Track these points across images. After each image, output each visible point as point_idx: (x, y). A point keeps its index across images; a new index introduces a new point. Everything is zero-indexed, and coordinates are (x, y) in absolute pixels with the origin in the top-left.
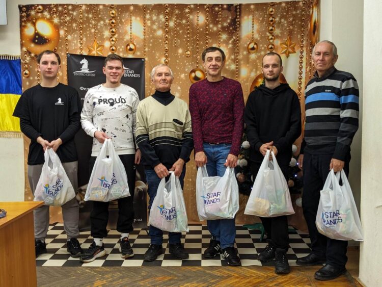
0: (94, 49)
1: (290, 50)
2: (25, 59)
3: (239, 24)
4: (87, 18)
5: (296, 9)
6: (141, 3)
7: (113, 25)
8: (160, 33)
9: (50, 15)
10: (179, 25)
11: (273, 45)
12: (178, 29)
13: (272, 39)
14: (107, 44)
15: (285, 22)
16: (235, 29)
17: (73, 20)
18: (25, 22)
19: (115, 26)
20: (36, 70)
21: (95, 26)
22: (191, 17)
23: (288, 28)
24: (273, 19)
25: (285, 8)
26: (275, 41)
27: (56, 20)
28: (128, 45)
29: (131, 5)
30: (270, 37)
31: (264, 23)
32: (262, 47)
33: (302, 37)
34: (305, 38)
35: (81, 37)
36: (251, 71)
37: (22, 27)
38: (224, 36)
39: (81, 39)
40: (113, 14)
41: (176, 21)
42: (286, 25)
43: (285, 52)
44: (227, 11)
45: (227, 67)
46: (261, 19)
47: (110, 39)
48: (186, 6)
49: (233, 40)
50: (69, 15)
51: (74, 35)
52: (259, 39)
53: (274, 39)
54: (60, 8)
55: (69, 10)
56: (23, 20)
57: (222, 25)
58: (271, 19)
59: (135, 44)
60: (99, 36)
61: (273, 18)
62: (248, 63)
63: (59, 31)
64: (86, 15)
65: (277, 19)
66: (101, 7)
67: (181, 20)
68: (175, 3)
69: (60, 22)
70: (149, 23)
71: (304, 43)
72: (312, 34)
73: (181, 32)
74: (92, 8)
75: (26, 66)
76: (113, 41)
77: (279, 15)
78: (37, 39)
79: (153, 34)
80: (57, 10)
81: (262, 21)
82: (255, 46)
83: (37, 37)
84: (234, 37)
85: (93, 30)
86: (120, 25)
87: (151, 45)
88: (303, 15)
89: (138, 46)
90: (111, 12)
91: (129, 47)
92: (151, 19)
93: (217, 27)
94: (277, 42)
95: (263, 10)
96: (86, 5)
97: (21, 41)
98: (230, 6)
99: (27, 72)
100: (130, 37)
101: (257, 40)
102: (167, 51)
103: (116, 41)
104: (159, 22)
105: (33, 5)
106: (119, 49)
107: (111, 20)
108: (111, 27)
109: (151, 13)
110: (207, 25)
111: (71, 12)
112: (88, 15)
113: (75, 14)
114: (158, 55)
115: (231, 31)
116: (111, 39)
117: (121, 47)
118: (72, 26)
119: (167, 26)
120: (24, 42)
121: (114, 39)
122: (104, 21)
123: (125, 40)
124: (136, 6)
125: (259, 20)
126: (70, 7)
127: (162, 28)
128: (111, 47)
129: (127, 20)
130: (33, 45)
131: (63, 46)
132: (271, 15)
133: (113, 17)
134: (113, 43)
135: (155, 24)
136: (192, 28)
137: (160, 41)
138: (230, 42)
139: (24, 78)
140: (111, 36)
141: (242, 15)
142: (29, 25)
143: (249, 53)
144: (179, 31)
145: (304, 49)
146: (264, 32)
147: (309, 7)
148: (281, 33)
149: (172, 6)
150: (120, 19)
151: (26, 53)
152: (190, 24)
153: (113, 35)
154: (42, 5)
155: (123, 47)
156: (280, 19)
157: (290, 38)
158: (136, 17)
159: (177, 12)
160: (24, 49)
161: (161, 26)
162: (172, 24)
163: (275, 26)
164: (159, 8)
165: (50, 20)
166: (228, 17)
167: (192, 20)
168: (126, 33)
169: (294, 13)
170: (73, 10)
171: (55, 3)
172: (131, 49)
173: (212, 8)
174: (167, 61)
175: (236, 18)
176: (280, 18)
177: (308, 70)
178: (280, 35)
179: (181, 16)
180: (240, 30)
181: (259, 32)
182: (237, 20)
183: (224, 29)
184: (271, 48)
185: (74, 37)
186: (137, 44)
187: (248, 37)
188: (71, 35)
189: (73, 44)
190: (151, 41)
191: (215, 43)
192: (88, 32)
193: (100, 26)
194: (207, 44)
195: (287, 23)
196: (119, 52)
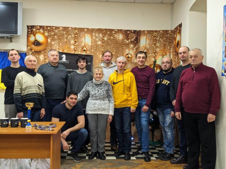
0: (65, 49)
1: (164, 54)
2: (29, 53)
3: (139, 40)
4: (63, 33)
5: (167, 34)
6: (90, 28)
7: (76, 38)
8: (99, 43)
9: (44, 31)
10: (110, 39)
11: (156, 51)
12: (109, 41)
13: (155, 48)
14: (72, 47)
16: (137, 42)
17: (55, 34)
18: (30, 34)
21: (67, 38)
22: (116, 35)
23: (163, 43)
25: (162, 33)
27: (46, 34)
28: (83, 48)
29: (85, 28)
30: (155, 47)
33: (170, 48)
34: (172, 48)
37: (28, 37)
38: (132, 46)
39: (59, 44)
40: (76, 32)
41: (108, 37)
42: (162, 41)
43: (162, 55)
44: (133, 34)
45: (133, 61)
46: (150, 38)
47: (74, 45)
48: (113, 30)
49: (136, 47)
50: (53, 31)
51: (55, 42)
52: (149, 48)
53: (157, 48)
54: (49, 28)
55: (53, 29)
56: (29, 33)
57: (131, 40)
58: (155, 38)
59: (87, 47)
61: (156, 38)
63: (47, 39)
64: (62, 32)
65: (158, 38)
66: (70, 28)
67: (111, 37)
68: (108, 28)
69: (48, 35)
70: (94, 38)
71: (171, 51)
72: (176, 47)
74: (65, 29)
76: (75, 45)
79: (96, 43)
80: (47, 29)
81: (151, 39)
82: (147, 51)
83: (36, 42)
84: (137, 47)
85: (65, 40)
86: (79, 38)
87: (95, 48)
88: (171, 37)
89: (88, 49)
90: (75, 31)
91: (83, 49)
92: (95, 36)
94: (158, 50)
95: (151, 34)
96: (62, 27)
97: (27, 44)
98: (135, 31)
100: (84, 44)
101: (148, 48)
104: (99, 37)
105: (35, 26)
106: (78, 50)
109: (95, 33)
110: (123, 40)
111: (54, 30)
112: (63, 32)
113: (56, 31)
114: (98, 53)
115: (135, 43)
117: (79, 49)
118: (54, 37)
119: (103, 39)
120: (29, 44)
121: (76, 45)
122: (71, 35)
123: (82, 45)
124: (88, 29)
125: (149, 38)
126: (54, 28)
127: (101, 40)
128: (74, 48)
129: (83, 36)
130: (33, 46)
131: (49, 47)
132: (155, 36)
133: (76, 34)
134: (75, 46)
135: (97, 38)
136: (116, 41)
137: (100, 47)
138: (135, 48)
140: (74, 43)
141: (141, 36)
142: (32, 35)
144: (109, 42)
145: (171, 53)
146: (151, 45)
147: (174, 34)
148: (160, 45)
149: (106, 30)
150: (79, 35)
151: (29, 50)
152: (115, 39)
153: (76, 43)
154: (39, 26)
155: (80, 49)
157: (164, 48)
158: (88, 34)
159: (108, 33)
160: (29, 48)
161: (100, 39)
162: (106, 39)
163: (157, 42)
164: (100, 31)
165: (43, 34)
166: (134, 36)
167: (116, 37)
168: (82, 42)
169: (166, 36)
170: (56, 29)
171: (46, 25)
172: (84, 50)
173: (126, 32)
175: (138, 37)
176: (160, 38)
178: (159, 46)
179: (111, 35)
180: (140, 43)
181: (149, 44)
182: (138, 38)
183: (132, 42)
184: (155, 52)
185: (55, 43)
186: (88, 48)
187: (143, 46)
188: (54, 42)
189: (55, 47)
190: (95, 46)
191: (127, 49)
192: (63, 41)
193: (69, 38)
194: (123, 49)
195: (163, 41)
196: (78, 51)
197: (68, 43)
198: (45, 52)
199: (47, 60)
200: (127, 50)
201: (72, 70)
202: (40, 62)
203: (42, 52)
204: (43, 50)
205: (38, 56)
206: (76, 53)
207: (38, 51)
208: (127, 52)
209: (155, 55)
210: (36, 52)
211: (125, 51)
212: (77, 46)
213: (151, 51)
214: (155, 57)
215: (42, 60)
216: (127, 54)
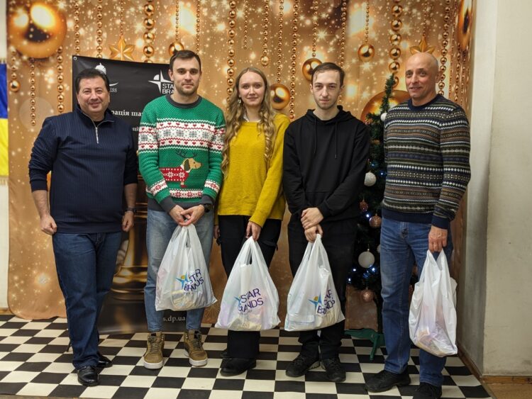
0: (119, 50)
2: (14, 64)
3: (346, 16)
4: (110, 2)
7: (149, 14)
8: (221, 27)
10: (253, 15)
11: (398, 49)
12: (250, 21)
13: (396, 40)
14: (140, 43)
15: (419, 14)
16: (340, 23)
17: (88, 5)
18: (14, 6)
19: (152, 15)
20: (30, 81)
21: (122, 15)
22: (271, 3)
23: (422, 24)
24: (400, 9)
26: (401, 43)
27: (62, 5)
28: (172, 45)
30: (395, 37)
31: (385, 15)
32: (380, 52)
33: (445, 37)
34: (449, 40)
35: (100, 31)
36: (363, 90)
37: (9, 15)
38: (322, 35)
39: (100, 35)
41: (247, 9)
42: (419, 18)
46: (380, 8)
49: (335, 40)
51: (89, 28)
52: (376, 39)
53: (400, 40)
56: (11, 3)
57: (319, 16)
58: (396, 8)
59: (183, 43)
60: (127, 30)
61: (399, 6)
62: (358, 77)
63: (65, 21)
65: (406, 9)
67: (256, 8)
69: (68, 8)
70: (205, 12)
71: (448, 47)
72: (462, 32)
73: (254, 26)
75: (14, 74)
76: (148, 38)
77: (409, 3)
78: (32, 33)
79: (211, 29)
81: (382, 12)
82: (370, 51)
83: (32, 30)
84: (337, 37)
85: (118, 22)
86: (160, 14)
87: (207, 46)
88: (447, 4)
91: (173, 49)
92: (208, 5)
93: (312, 20)
94: (405, 45)
97: (8, 36)
99: (15, 83)
100: (175, 33)
101: (373, 41)
102: (231, 55)
103: (154, 38)
104: (220, 10)
106: (158, 51)
107: (147, 5)
108: (146, 17)
110: (296, 16)
114: (218, 61)
115: (333, 25)
116: (146, 36)
117: (161, 49)
118: (86, 15)
119: (233, 17)
120: (11, 37)
121: (150, 35)
122: (136, 7)
123: (168, 37)
125: (377, 9)
127: (225, 19)
128: (146, 47)
129: (172, 6)
130: (25, 43)
131: (71, 45)
132: (397, 2)
133: (150, 2)
134: (148, 41)
135: (214, 14)
136: (273, 21)
137: (222, 39)
138: (331, 43)
139: (10, 93)
140: (146, 31)
141: (351, 2)
142: (20, 11)
143: (361, 61)
144: (251, 24)
145: (448, 56)
146: (384, 29)
148: (411, 31)
150: (160, 4)
151: (14, 54)
152: (269, 14)
153: (149, 29)
155: (164, 48)
156: (411, 9)
157: (426, 39)
158: (185, 2)
160: (12, 48)
161: (223, 16)
162: (240, 14)
163: (403, 20)
165: (53, 5)
166: (328, 5)
167: (272, 8)
168: (169, 26)
174: (232, 71)
175: (341, 6)
177: (453, 89)
178: (410, 34)
179: (256, 1)
180: (347, 24)
181: (376, 28)
182: (342, 9)
183: (321, 23)
184: (396, 54)
185: (89, 31)
186: (186, 44)
187: (359, 35)
188: (84, 28)
189: (88, 43)
190: (208, 39)
191: (308, 45)
192: (110, 24)
193: (130, 15)
194: (295, 45)
195: (422, 16)
196: (158, 56)
197: (126, 31)
198: (60, 62)
199: (65, 85)
200: (306, 49)
201: (128, 114)
202: (46, 90)
203: (52, 60)
204: (53, 55)
205: (38, 74)
206: (152, 60)
207: (39, 57)
208: (308, 56)
209: (397, 63)
210: (32, 60)
211: (301, 50)
212: (152, 39)
213: (383, 51)
214: (395, 68)
215: (53, 85)
216: (309, 62)
